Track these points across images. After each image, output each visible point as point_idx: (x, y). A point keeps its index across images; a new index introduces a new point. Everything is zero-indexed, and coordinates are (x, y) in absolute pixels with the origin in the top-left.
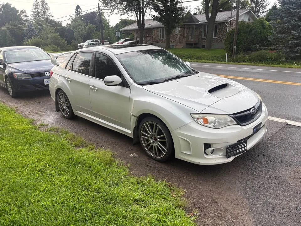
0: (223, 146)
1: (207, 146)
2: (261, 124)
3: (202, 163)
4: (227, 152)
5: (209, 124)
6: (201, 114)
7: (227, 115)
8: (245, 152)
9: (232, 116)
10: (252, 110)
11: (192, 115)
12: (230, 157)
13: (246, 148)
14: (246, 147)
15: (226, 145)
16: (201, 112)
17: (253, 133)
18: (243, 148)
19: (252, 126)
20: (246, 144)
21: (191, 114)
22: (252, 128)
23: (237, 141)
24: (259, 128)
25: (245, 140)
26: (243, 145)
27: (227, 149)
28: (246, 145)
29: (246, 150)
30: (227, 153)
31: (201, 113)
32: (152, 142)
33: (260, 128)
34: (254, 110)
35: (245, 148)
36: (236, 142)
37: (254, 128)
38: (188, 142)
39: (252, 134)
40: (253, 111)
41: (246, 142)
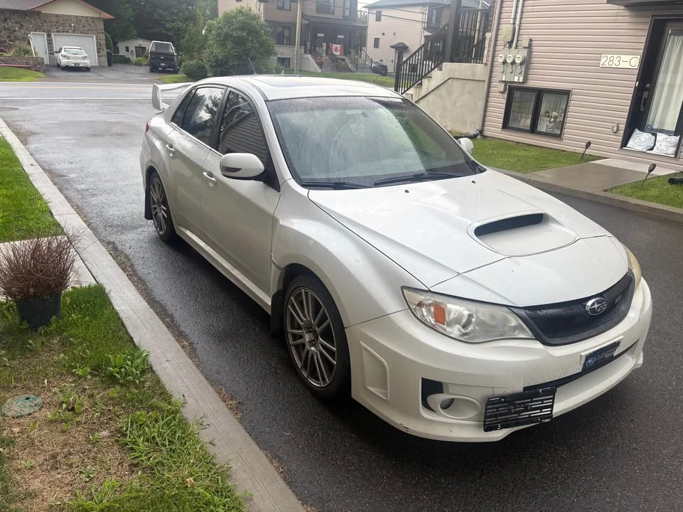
0: (476, 396)
1: (431, 387)
2: (616, 345)
3: (412, 430)
4: (486, 413)
5: (448, 325)
6: (429, 294)
7: (506, 309)
8: (547, 420)
9: (523, 313)
10: (593, 304)
11: (405, 291)
12: (495, 428)
13: (552, 411)
14: (552, 407)
15: (489, 392)
16: (432, 289)
17: (583, 369)
18: (541, 408)
19: (583, 351)
20: (553, 399)
21: (403, 288)
22: (581, 356)
23: (525, 389)
24: (607, 356)
25: (550, 389)
26: (542, 400)
27: (487, 405)
28: (553, 402)
29: (550, 416)
30: (486, 417)
31: (430, 291)
32: (307, 340)
33: (612, 358)
34: (598, 302)
35: (546, 412)
36: (520, 389)
37: (588, 357)
38: (383, 366)
39: (580, 371)
40: (596, 306)
41: (553, 393)
